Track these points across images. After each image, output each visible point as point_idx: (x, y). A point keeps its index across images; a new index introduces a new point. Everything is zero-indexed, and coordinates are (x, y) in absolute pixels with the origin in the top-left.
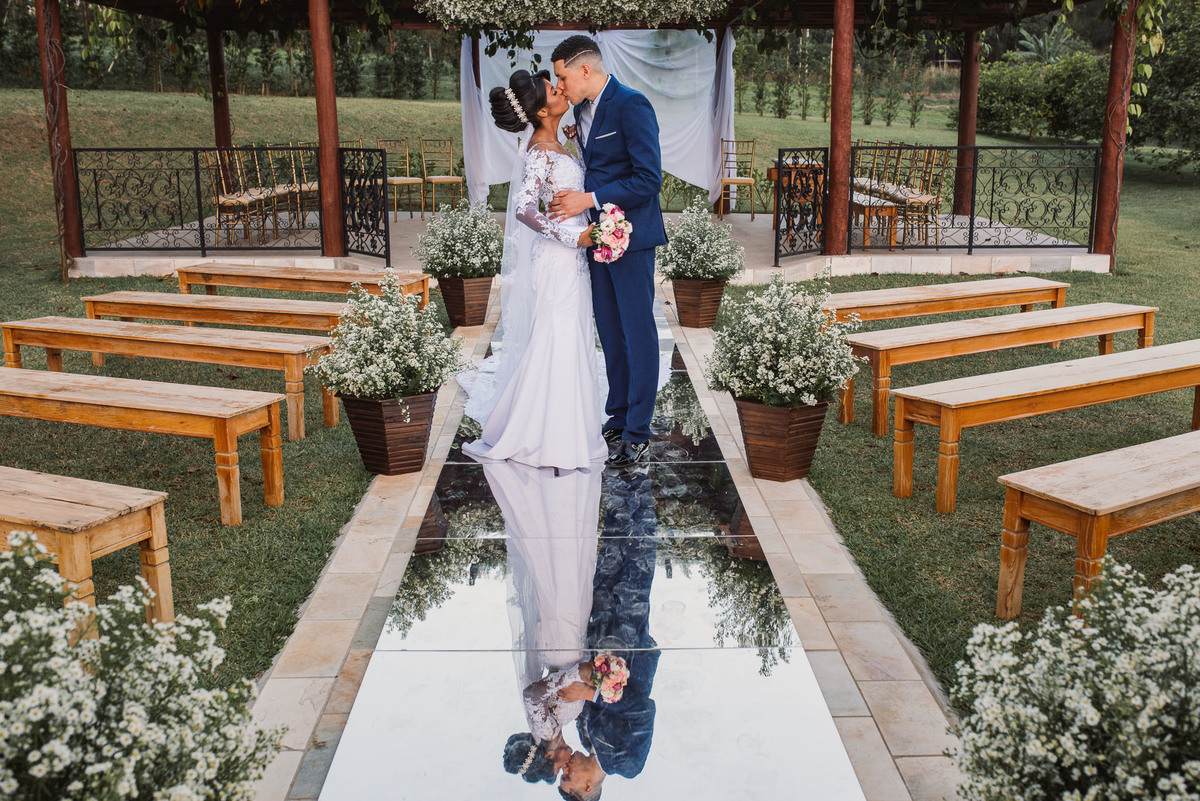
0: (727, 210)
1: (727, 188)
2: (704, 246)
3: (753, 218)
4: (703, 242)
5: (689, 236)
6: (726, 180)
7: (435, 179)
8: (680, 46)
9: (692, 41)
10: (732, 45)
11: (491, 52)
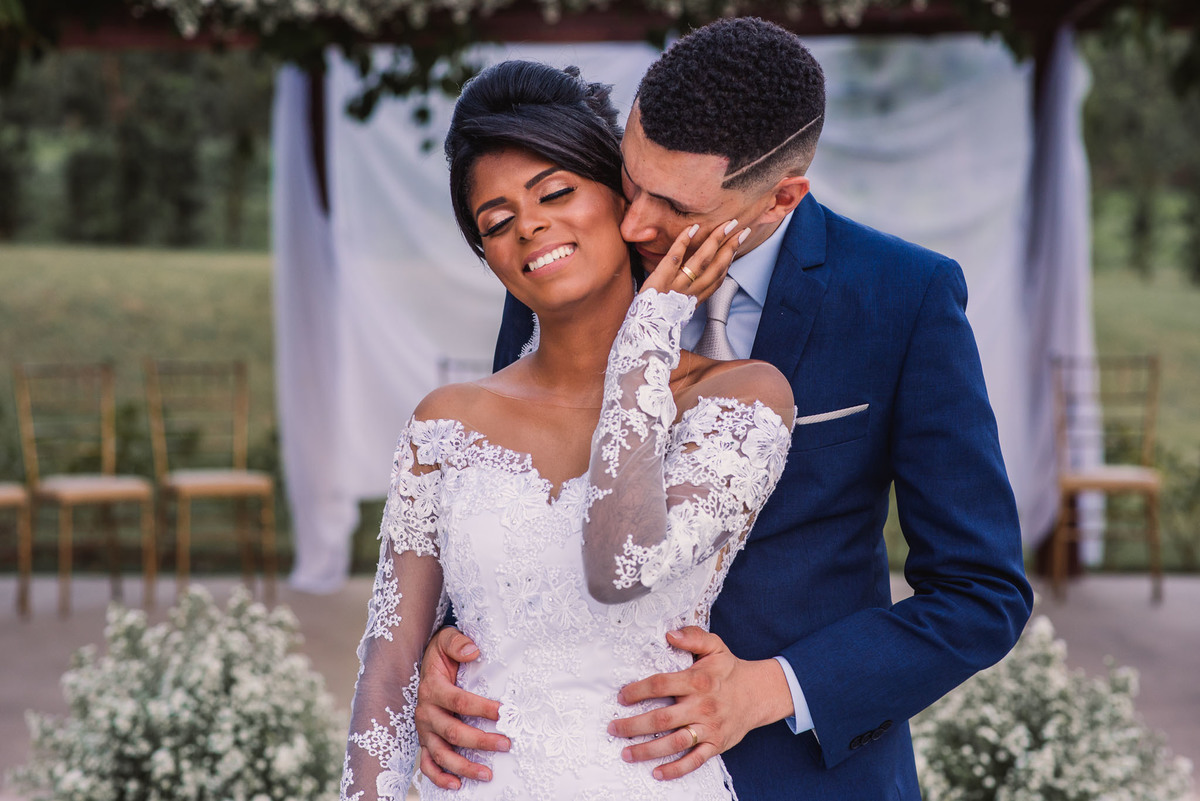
0: (1075, 568)
1: (1071, 501)
2: (1042, 763)
3: (1157, 597)
4: (1037, 742)
5: (985, 722)
6: (1072, 478)
7: (190, 481)
8: (919, 85)
9: (956, 71)
10: (1077, 79)
11: (362, 109)
